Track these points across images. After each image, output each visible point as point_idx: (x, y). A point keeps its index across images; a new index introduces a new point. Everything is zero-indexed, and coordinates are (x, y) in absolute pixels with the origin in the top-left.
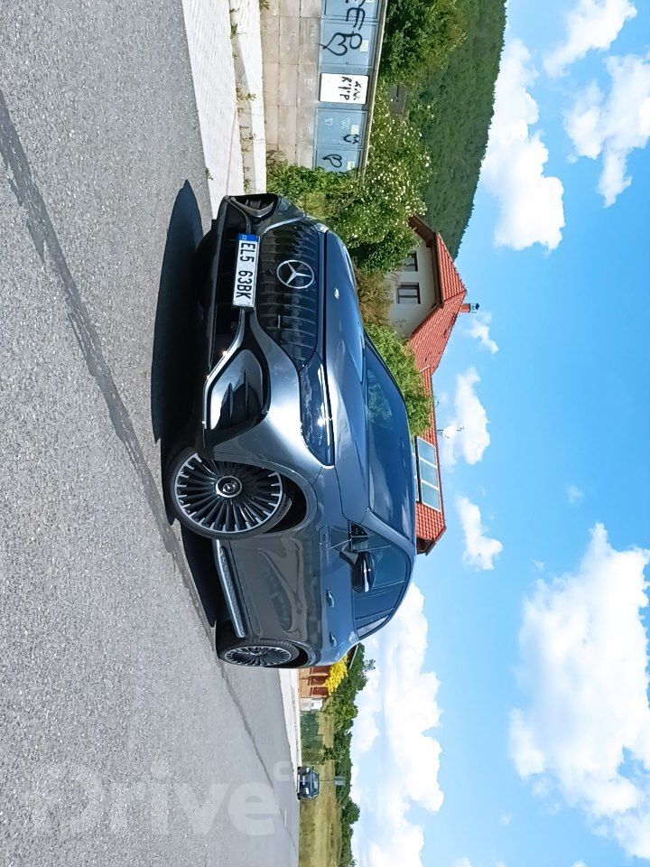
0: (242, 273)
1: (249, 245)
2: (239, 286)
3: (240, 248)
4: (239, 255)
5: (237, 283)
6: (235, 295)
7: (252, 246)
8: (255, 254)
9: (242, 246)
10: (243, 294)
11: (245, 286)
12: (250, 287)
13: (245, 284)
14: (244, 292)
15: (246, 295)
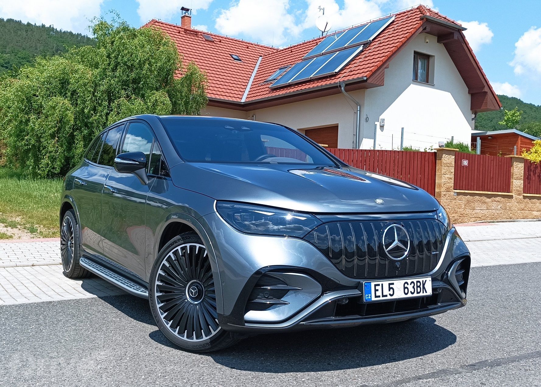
0: (406, 291)
1: (376, 290)
2: (418, 293)
3: (381, 298)
4: (389, 297)
5: (415, 295)
6: (425, 294)
7: (377, 288)
8: (386, 284)
9: (379, 297)
10: (424, 288)
11: (417, 287)
12: (417, 282)
13: (415, 287)
14: (421, 286)
15: (424, 285)
